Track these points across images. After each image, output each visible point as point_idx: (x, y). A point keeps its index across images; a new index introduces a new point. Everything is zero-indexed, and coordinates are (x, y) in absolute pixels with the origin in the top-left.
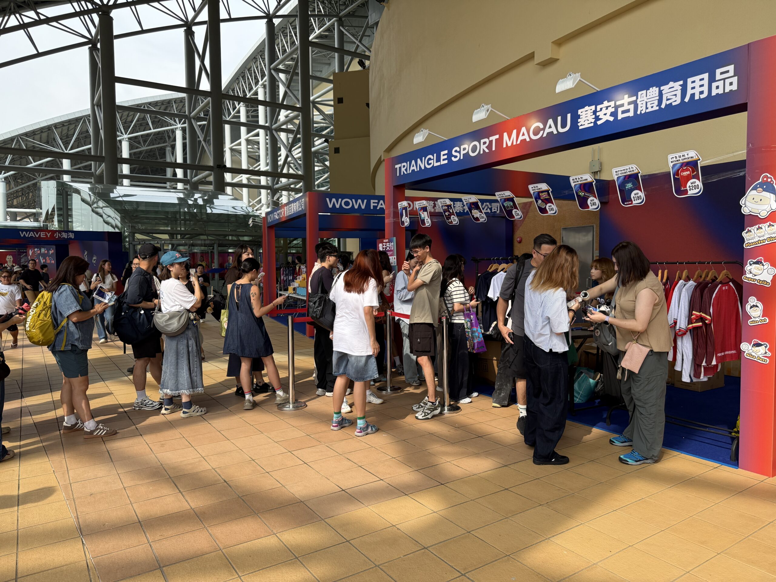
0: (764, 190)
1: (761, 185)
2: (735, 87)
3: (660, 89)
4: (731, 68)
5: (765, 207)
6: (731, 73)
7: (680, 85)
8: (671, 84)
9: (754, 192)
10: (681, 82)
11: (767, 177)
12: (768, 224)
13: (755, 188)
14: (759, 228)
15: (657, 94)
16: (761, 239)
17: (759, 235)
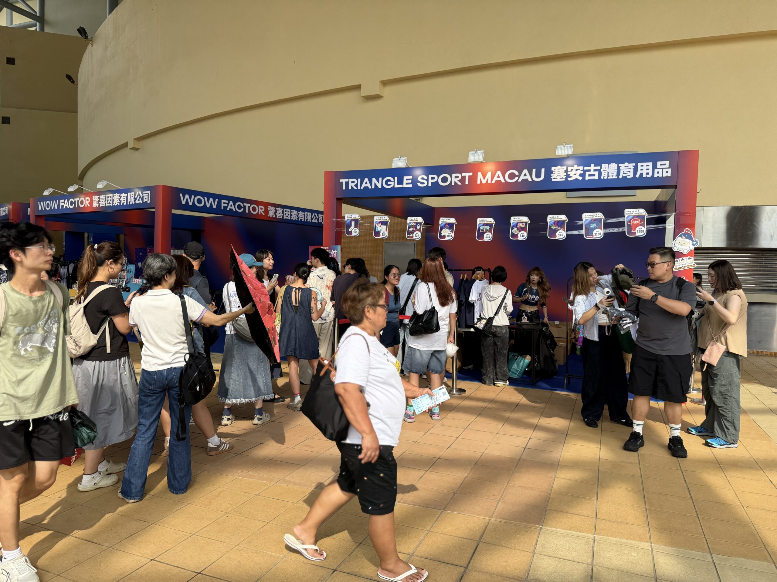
0: (686, 238)
1: (685, 234)
2: (669, 175)
3: (618, 165)
4: (667, 163)
5: (686, 248)
6: (667, 166)
7: (633, 166)
8: (626, 164)
9: (680, 238)
10: (634, 164)
11: (688, 230)
12: (688, 257)
13: (681, 236)
14: (683, 259)
15: (616, 168)
16: (684, 266)
17: (683, 263)
